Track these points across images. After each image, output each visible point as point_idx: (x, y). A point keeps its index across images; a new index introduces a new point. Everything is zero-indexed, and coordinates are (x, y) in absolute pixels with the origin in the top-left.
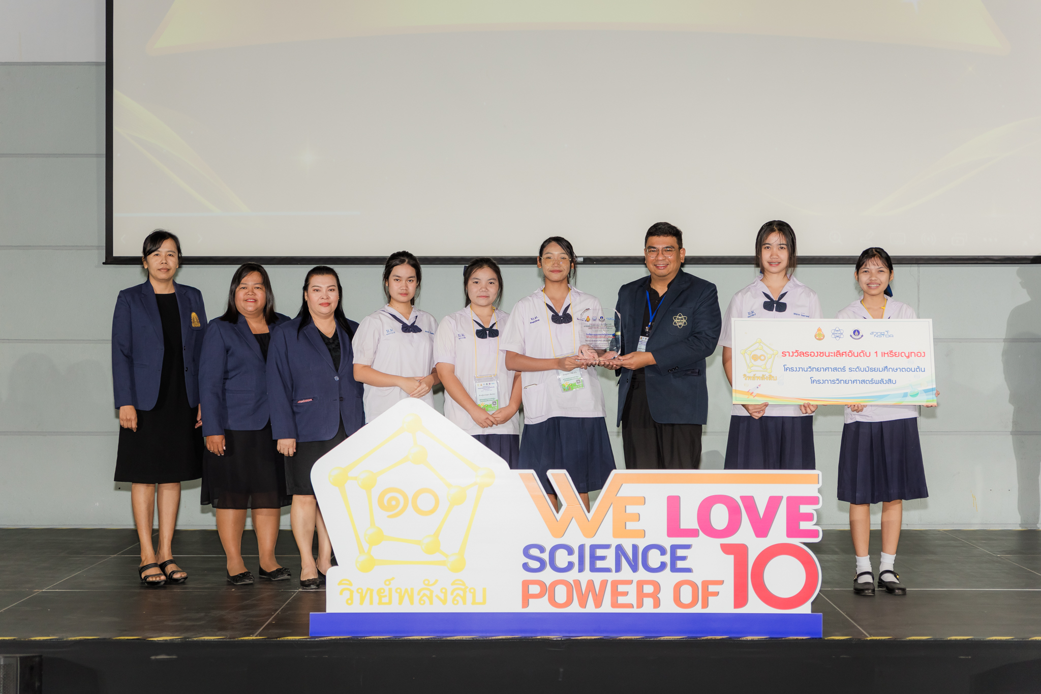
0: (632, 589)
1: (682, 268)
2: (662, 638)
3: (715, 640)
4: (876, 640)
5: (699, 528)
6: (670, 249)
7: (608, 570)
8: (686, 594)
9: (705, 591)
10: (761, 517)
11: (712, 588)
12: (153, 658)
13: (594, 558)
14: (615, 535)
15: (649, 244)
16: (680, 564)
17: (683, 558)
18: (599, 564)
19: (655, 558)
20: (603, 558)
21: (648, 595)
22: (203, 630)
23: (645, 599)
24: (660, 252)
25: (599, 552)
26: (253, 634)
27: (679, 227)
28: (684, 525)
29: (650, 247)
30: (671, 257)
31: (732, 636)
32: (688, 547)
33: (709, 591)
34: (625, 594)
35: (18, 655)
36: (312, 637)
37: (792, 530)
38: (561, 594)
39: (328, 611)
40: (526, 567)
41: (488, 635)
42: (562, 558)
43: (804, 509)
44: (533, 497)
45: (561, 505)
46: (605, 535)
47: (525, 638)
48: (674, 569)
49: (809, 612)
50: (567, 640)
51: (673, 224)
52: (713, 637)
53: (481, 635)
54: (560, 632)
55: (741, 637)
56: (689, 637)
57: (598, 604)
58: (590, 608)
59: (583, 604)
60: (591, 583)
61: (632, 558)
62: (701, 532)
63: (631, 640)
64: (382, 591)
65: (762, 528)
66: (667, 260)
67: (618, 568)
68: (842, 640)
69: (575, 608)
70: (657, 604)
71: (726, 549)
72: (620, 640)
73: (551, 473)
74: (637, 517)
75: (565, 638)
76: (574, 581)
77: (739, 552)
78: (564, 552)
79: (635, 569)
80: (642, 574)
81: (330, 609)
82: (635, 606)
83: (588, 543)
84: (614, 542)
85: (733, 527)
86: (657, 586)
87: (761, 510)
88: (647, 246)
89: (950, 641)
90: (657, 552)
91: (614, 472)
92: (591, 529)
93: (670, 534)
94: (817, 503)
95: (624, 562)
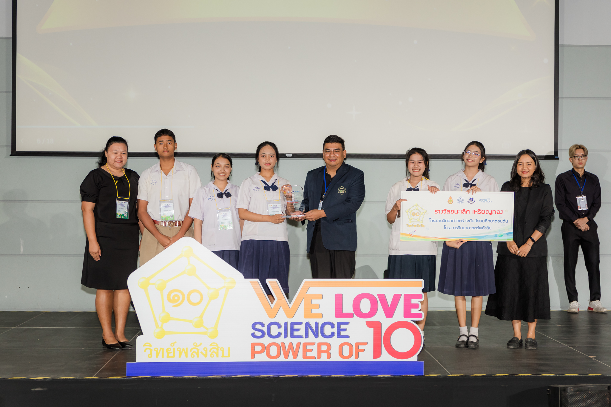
0: (315, 348)
1: (344, 161)
2: (332, 376)
3: (363, 377)
4: (454, 377)
5: (353, 312)
6: (338, 150)
7: (301, 337)
8: (346, 351)
9: (357, 349)
10: (389, 306)
11: (361, 347)
12: (33, 389)
13: (293, 330)
14: (305, 317)
15: (326, 147)
16: (343, 333)
17: (345, 330)
18: (296, 333)
19: (328, 330)
20: (298, 330)
21: (324, 351)
22: (64, 372)
23: (322, 354)
24: (332, 152)
25: (296, 327)
26: (93, 375)
27: (343, 138)
29: (326, 149)
30: (338, 155)
31: (372, 374)
32: (347, 323)
33: (359, 348)
36: (128, 377)
37: (407, 314)
38: (274, 351)
40: (253, 335)
41: (231, 375)
43: (414, 301)
44: (258, 295)
45: (274, 299)
46: (299, 317)
47: (253, 377)
48: (339, 336)
49: (417, 361)
50: (277, 377)
51: (339, 136)
52: (361, 375)
53: (227, 375)
54: (273, 372)
55: (377, 375)
56: (347, 376)
57: (295, 356)
58: (291, 359)
59: (286, 357)
60: (291, 344)
61: (315, 330)
62: (354, 314)
63: (314, 377)
64: (169, 350)
65: (389, 313)
66: (336, 157)
67: (307, 336)
68: (434, 377)
69: (282, 359)
71: (369, 324)
72: (308, 377)
73: (268, 281)
74: (318, 306)
75: (276, 376)
77: (376, 326)
78: (276, 326)
79: (316, 336)
80: (321, 339)
82: (317, 357)
83: (290, 321)
84: (305, 321)
86: (329, 346)
87: (389, 302)
88: (324, 149)
89: (496, 376)
90: (330, 326)
91: (305, 280)
92: (291, 313)
93: (337, 316)
94: (421, 298)
95: (310, 332)
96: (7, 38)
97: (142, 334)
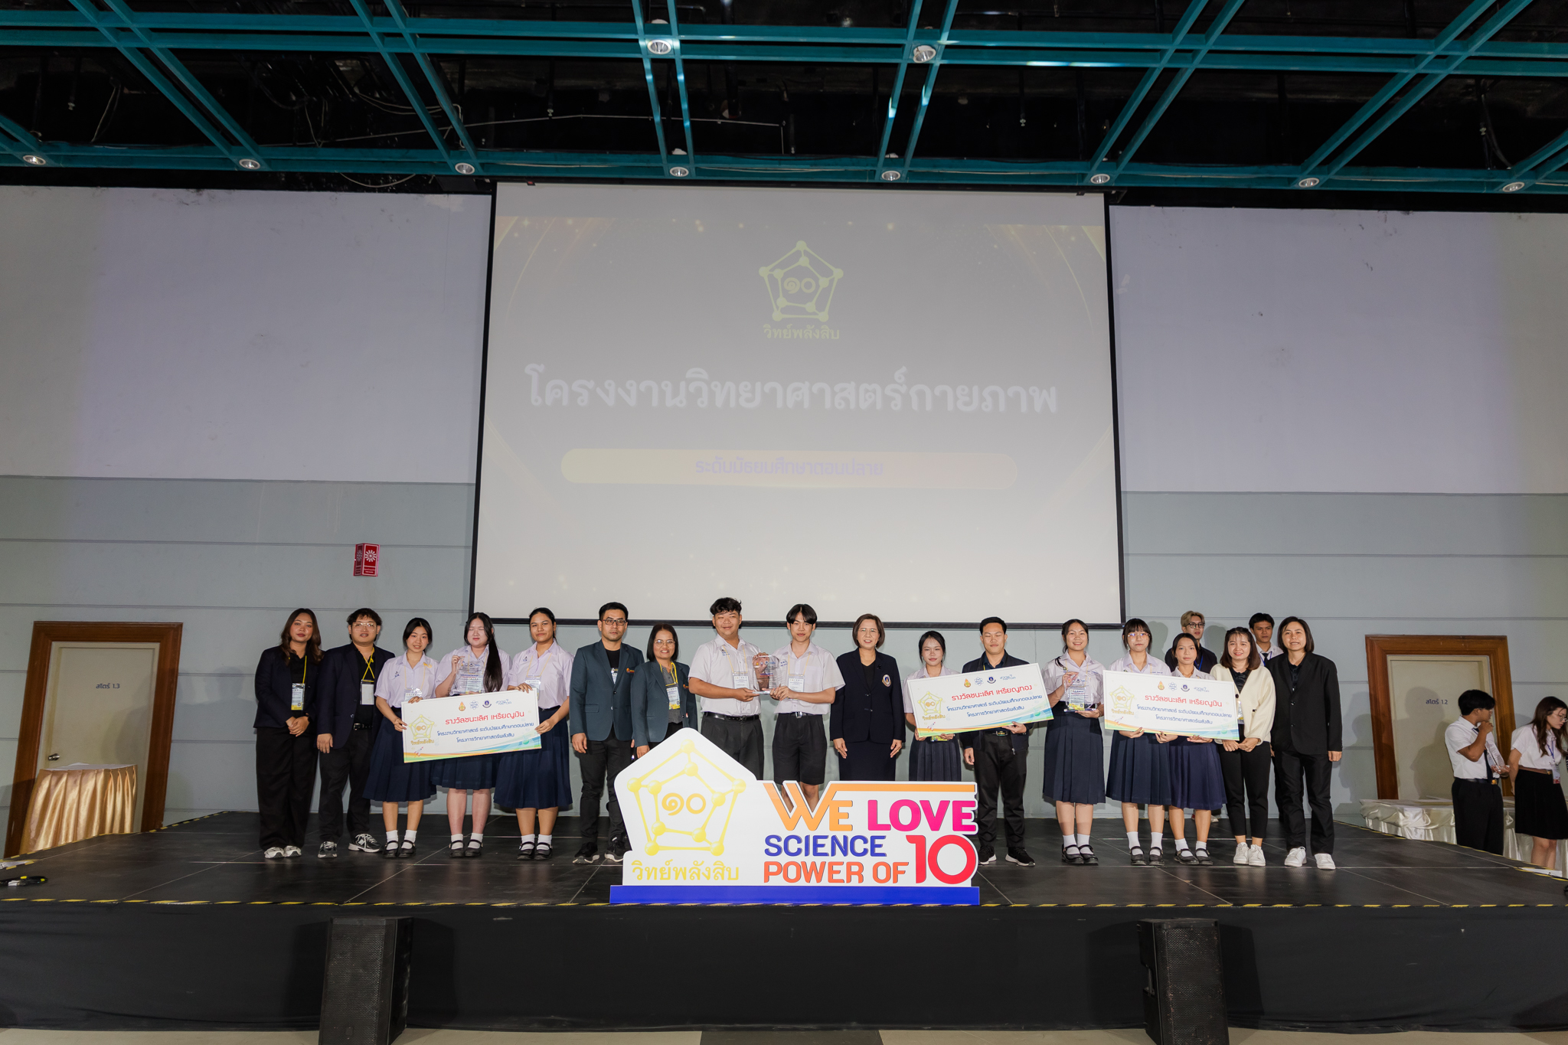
0: (843, 869)
2: (865, 906)
3: (903, 907)
4: (1018, 907)
5: (890, 823)
7: (826, 854)
8: (882, 873)
9: (895, 870)
10: (935, 815)
11: (900, 868)
12: (496, 919)
13: (816, 846)
14: (831, 829)
16: (877, 850)
17: (880, 846)
18: (820, 850)
19: (859, 846)
20: (822, 846)
21: (855, 873)
22: (532, 897)
23: (852, 876)
25: (820, 841)
26: (567, 901)
28: (880, 821)
32: (883, 837)
33: (898, 869)
34: (839, 872)
35: (397, 918)
36: (612, 904)
37: (957, 825)
38: (792, 872)
39: (624, 884)
40: (767, 851)
41: (739, 902)
42: (793, 846)
43: (965, 810)
44: (773, 800)
45: (793, 806)
46: (824, 829)
47: (766, 905)
48: (873, 854)
49: (969, 886)
50: (796, 906)
52: (900, 905)
53: (734, 902)
54: (791, 900)
55: (920, 905)
56: (884, 905)
57: (819, 880)
58: (813, 882)
59: (808, 880)
60: (814, 864)
61: (843, 846)
63: (843, 907)
64: (663, 869)
65: (935, 824)
67: (833, 854)
68: (993, 907)
69: (802, 882)
70: (861, 879)
71: (910, 839)
72: (835, 906)
73: (785, 783)
74: (847, 816)
75: (794, 905)
76: (802, 863)
77: (919, 841)
78: (795, 840)
79: (845, 853)
80: (851, 858)
81: (626, 882)
82: (845, 881)
83: (812, 834)
84: (831, 834)
85: (915, 823)
86: (861, 866)
87: (935, 810)
89: (1071, 907)
90: (861, 841)
91: (831, 782)
92: (814, 824)
93: (870, 829)
94: (974, 806)
95: (837, 849)
96: (470, 484)
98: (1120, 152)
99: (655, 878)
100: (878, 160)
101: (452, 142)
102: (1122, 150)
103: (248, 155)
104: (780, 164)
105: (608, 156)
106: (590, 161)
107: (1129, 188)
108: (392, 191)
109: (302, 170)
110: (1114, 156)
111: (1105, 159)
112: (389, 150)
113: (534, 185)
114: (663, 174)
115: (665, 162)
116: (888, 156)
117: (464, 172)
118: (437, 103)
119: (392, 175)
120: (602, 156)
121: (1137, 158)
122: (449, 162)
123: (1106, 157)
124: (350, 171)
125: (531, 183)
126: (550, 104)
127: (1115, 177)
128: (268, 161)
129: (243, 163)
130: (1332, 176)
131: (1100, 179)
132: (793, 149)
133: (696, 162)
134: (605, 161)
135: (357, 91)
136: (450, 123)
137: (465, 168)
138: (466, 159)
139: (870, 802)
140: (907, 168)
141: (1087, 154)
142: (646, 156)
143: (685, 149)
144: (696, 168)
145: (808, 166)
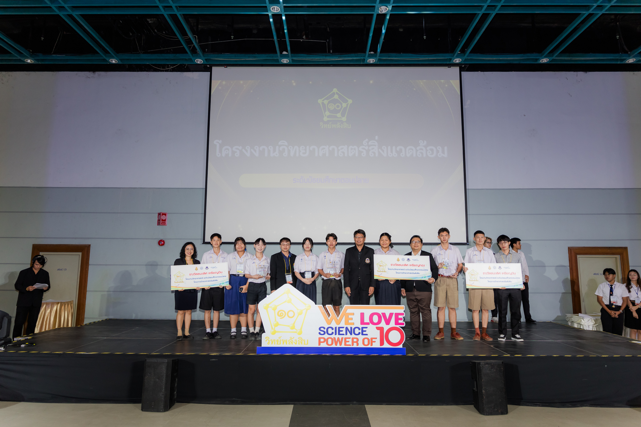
0: (350, 340)
2: (359, 355)
3: (375, 355)
4: (422, 356)
7: (343, 334)
8: (366, 342)
9: (371, 341)
10: (388, 319)
11: (374, 340)
12: (211, 360)
13: (339, 331)
14: (345, 324)
16: (364, 333)
17: (365, 331)
19: (357, 331)
20: (342, 331)
21: (355, 342)
22: (226, 351)
25: (341, 329)
26: (240, 353)
28: (365, 321)
31: (379, 354)
32: (366, 328)
34: (349, 342)
36: (257, 354)
37: (397, 323)
38: (330, 341)
39: (262, 346)
40: (320, 333)
41: (309, 353)
42: (330, 331)
43: (400, 317)
44: (322, 313)
45: (330, 315)
46: (342, 324)
47: (319, 354)
48: (363, 334)
49: (402, 347)
53: (307, 353)
55: (382, 355)
57: (341, 345)
58: (338, 346)
59: (336, 345)
60: (338, 338)
61: (350, 331)
62: (370, 323)
63: (350, 355)
64: (278, 340)
65: (388, 322)
67: (346, 334)
68: (412, 356)
69: (334, 346)
70: (358, 345)
71: (378, 328)
72: (347, 355)
73: (327, 306)
74: (352, 319)
75: (331, 355)
76: (334, 338)
77: (381, 329)
78: (331, 329)
79: (351, 334)
80: (353, 336)
81: (263, 345)
82: (351, 345)
84: (345, 326)
85: (379, 322)
86: (358, 339)
87: (387, 317)
89: (443, 356)
90: (358, 329)
91: (345, 306)
92: (338, 323)
93: (361, 324)
94: (404, 315)
95: (348, 332)
96: (203, 188)
97: (265, 332)
98: (466, 50)
99: (275, 344)
100: (366, 54)
101: (194, 51)
102: (466, 49)
103: (113, 57)
104: (326, 57)
105: (257, 55)
106: (249, 57)
107: (470, 64)
108: (170, 71)
109: (134, 63)
110: (463, 51)
111: (459, 52)
112: (168, 54)
113: (227, 67)
114: (279, 62)
115: (279, 57)
116: (370, 53)
117: (199, 63)
118: (187, 35)
119: (170, 64)
120: (254, 55)
121: (473, 52)
122: (193, 59)
123: (459, 51)
124: (153, 63)
125: (225, 66)
126: (232, 34)
127: (464, 60)
128: (121, 60)
129: (111, 61)
130: (554, 58)
131: (457, 61)
132: (331, 51)
133: (292, 57)
134: (255, 57)
135: (156, 31)
136: (193, 44)
137: (199, 61)
138: (200, 57)
139: (361, 313)
140: (378, 58)
141: (452, 50)
142: (272, 55)
143: (287, 52)
144: (292, 59)
145: (338, 58)
